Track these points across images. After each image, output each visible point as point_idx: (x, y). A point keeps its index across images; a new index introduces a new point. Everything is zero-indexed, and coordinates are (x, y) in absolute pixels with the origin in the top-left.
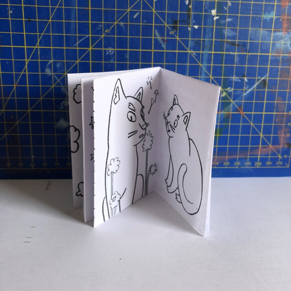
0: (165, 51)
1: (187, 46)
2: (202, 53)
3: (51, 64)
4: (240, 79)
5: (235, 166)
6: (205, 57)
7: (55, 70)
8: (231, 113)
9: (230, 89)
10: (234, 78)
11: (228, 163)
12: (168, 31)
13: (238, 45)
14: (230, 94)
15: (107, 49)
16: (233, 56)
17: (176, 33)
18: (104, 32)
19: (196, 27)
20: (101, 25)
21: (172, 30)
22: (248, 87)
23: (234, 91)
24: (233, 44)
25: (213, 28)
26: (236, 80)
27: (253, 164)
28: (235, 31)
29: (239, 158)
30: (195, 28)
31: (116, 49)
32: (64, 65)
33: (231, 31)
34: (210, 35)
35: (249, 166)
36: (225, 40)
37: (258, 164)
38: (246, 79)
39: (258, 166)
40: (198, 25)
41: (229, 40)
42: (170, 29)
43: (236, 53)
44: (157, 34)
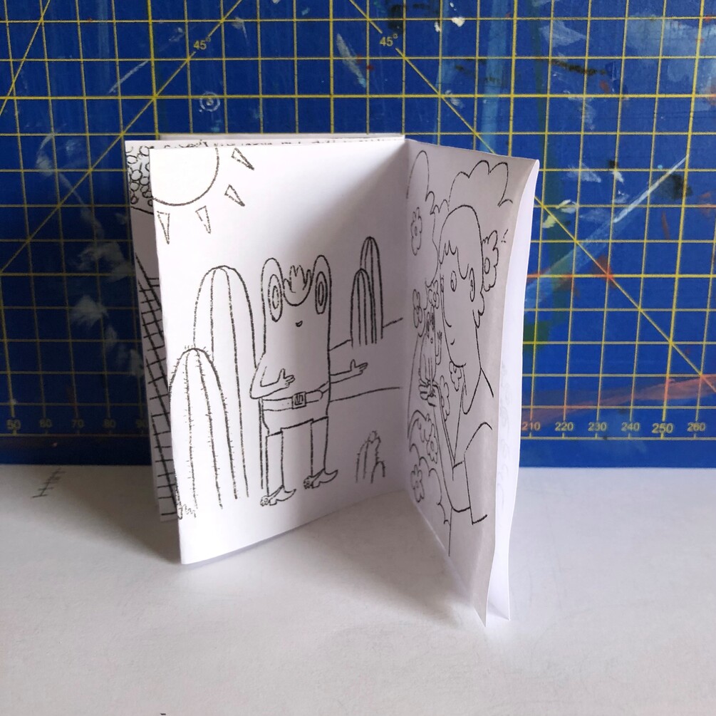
0: (368, 96)
1: (433, 80)
2: (480, 100)
3: (49, 145)
4: (599, 174)
5: (592, 434)
6: (490, 112)
7: (63, 161)
8: (574, 276)
9: (570, 203)
10: (581, 172)
11: (570, 426)
12: (375, 37)
13: (592, 72)
14: (568, 220)
15: (201, 97)
16: (576, 104)
17: (398, 43)
18: (192, 49)
19: (459, 21)
20: (180, 30)
21: (385, 35)
22: (625, 196)
23: (582, 211)
24: (576, 68)
25: (510, 23)
26: (588, 179)
27: (646, 431)
28: (580, 27)
29: (603, 411)
30: (455, 25)
31: (226, 96)
32: (85, 145)
33: (568, 30)
34: (504, 44)
35: (633, 433)
36: (550, 58)
37: (663, 430)
38: (617, 174)
39: (662, 435)
40: (464, 16)
41: (562, 58)
42: (380, 32)
43: (584, 96)
44: (342, 46)
